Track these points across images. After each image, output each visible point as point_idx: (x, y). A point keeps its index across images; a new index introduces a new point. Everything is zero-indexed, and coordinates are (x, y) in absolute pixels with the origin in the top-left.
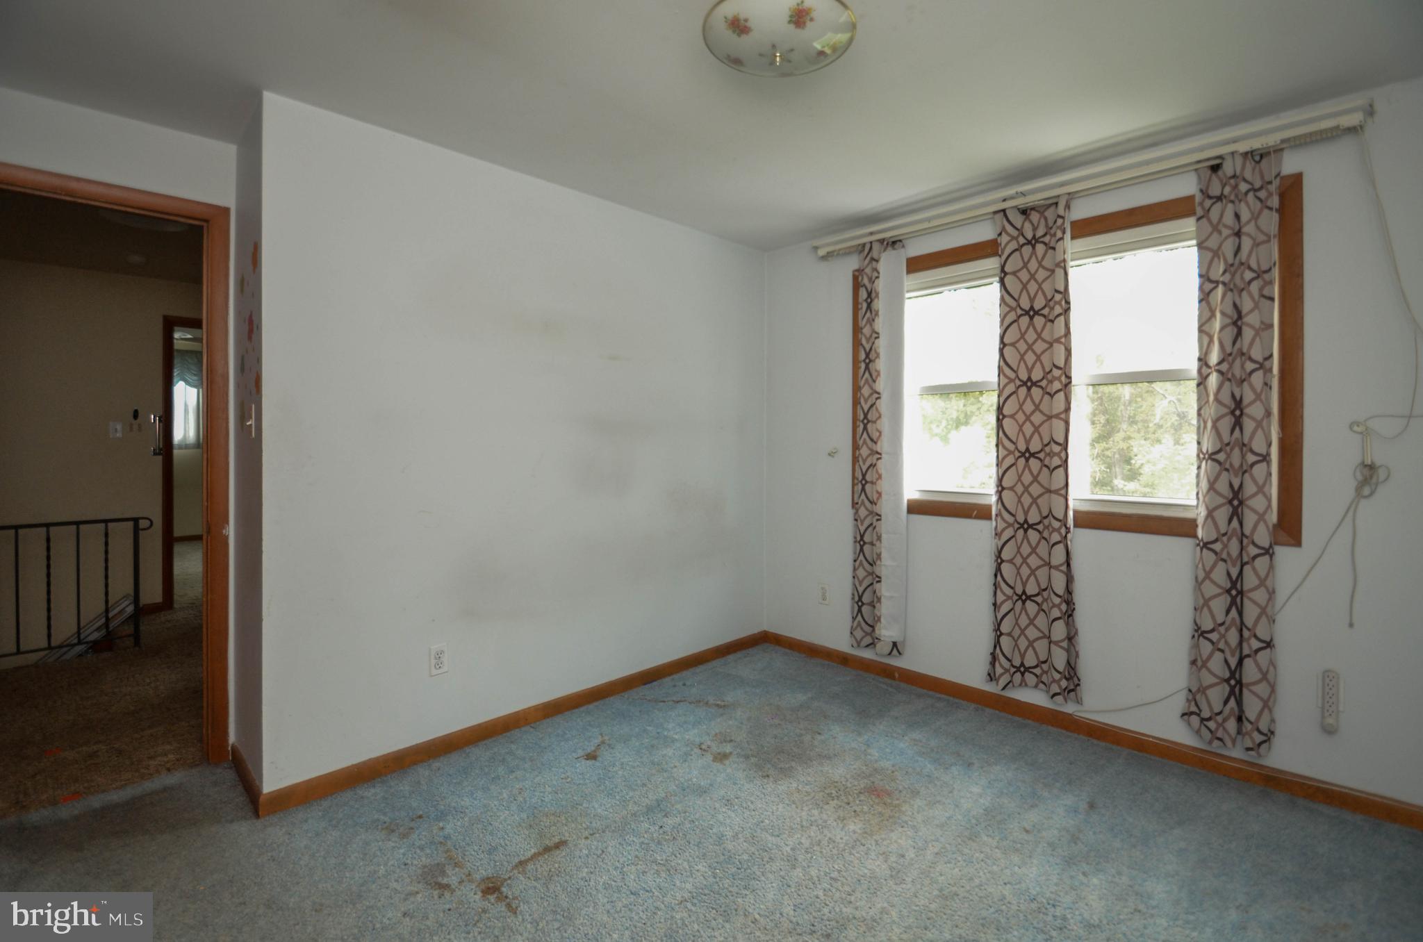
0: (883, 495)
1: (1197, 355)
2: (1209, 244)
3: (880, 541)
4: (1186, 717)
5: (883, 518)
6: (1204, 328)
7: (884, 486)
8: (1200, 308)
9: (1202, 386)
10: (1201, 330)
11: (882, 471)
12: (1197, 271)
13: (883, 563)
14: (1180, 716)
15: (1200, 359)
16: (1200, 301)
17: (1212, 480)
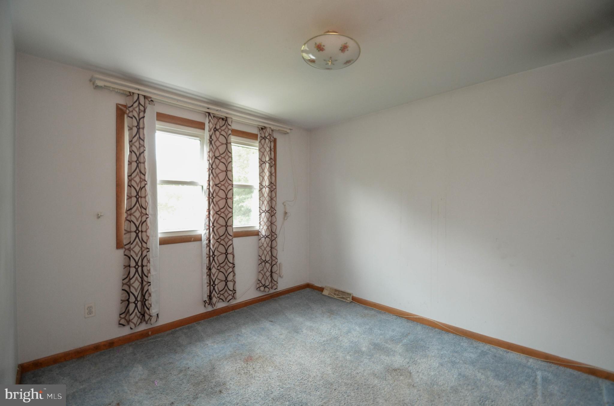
0: (150, 238)
1: (259, 182)
2: (261, 150)
3: (150, 263)
4: (258, 289)
5: (150, 250)
6: (260, 174)
7: (149, 232)
8: (259, 168)
9: (260, 191)
10: (260, 175)
11: (149, 224)
12: (258, 157)
13: (151, 274)
14: (256, 289)
15: (260, 183)
16: (260, 166)
17: (268, 218)
